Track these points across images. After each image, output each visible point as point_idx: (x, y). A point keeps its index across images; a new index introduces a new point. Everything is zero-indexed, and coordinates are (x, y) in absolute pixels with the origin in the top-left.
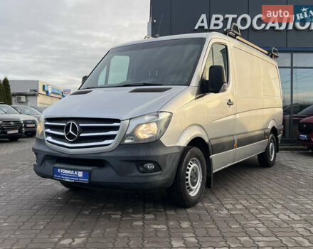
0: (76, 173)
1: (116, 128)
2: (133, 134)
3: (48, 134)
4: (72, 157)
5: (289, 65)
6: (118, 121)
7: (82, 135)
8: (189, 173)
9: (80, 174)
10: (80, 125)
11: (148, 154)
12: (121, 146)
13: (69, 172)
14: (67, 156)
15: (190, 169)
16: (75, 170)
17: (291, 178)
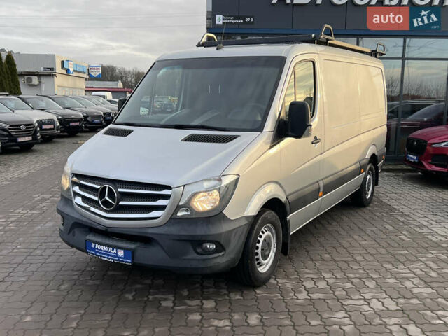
0: (115, 251)
1: (167, 197)
2: (187, 206)
3: (76, 194)
4: (109, 230)
5: (401, 56)
6: (169, 188)
7: (121, 203)
8: (260, 245)
9: (121, 253)
10: (119, 190)
11: (209, 233)
12: (173, 220)
13: (106, 249)
14: (104, 229)
15: (261, 240)
16: (114, 247)
17: (391, 228)
